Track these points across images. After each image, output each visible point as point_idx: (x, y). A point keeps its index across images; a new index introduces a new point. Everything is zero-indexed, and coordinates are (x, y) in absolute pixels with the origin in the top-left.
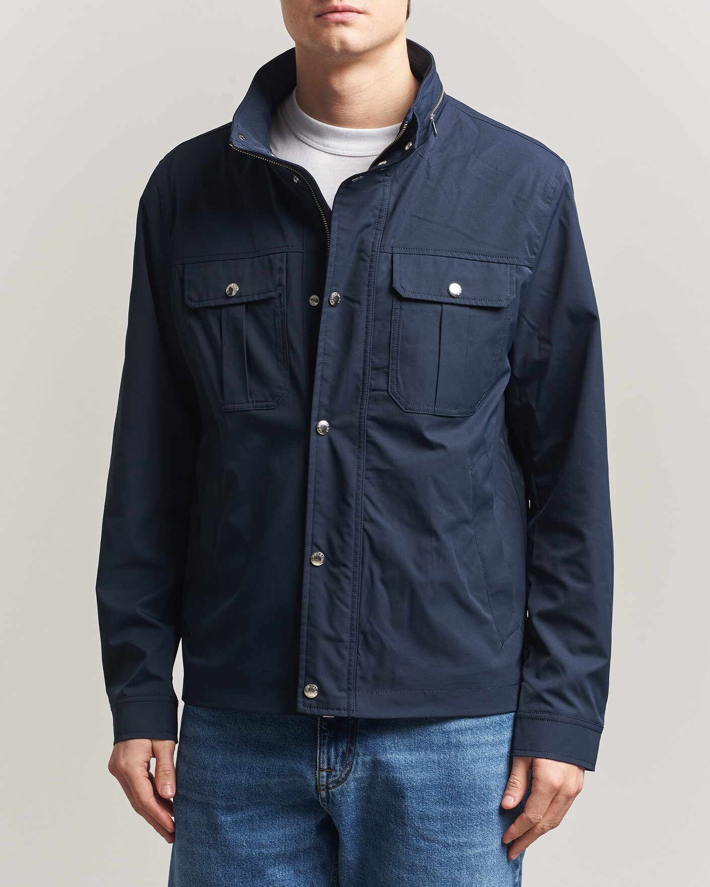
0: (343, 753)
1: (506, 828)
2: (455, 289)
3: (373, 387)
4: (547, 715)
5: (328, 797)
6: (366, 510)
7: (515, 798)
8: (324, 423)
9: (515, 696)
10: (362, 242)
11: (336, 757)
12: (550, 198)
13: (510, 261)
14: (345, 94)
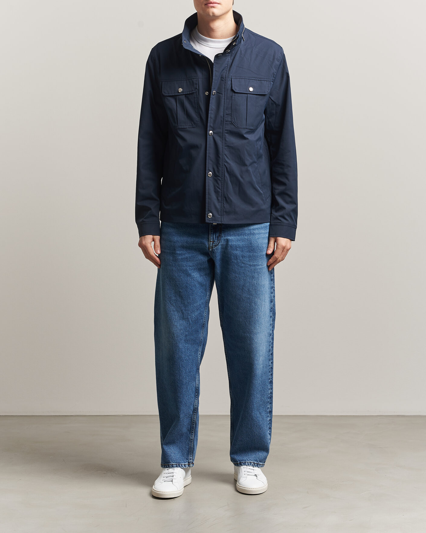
0: (218, 236)
1: (268, 260)
2: (251, 89)
3: (227, 120)
4: (279, 224)
5: (212, 251)
6: (225, 159)
7: (271, 251)
8: (211, 132)
9: (270, 218)
10: (222, 75)
11: (216, 237)
12: (279, 60)
13: (268, 80)
14: (214, 29)
